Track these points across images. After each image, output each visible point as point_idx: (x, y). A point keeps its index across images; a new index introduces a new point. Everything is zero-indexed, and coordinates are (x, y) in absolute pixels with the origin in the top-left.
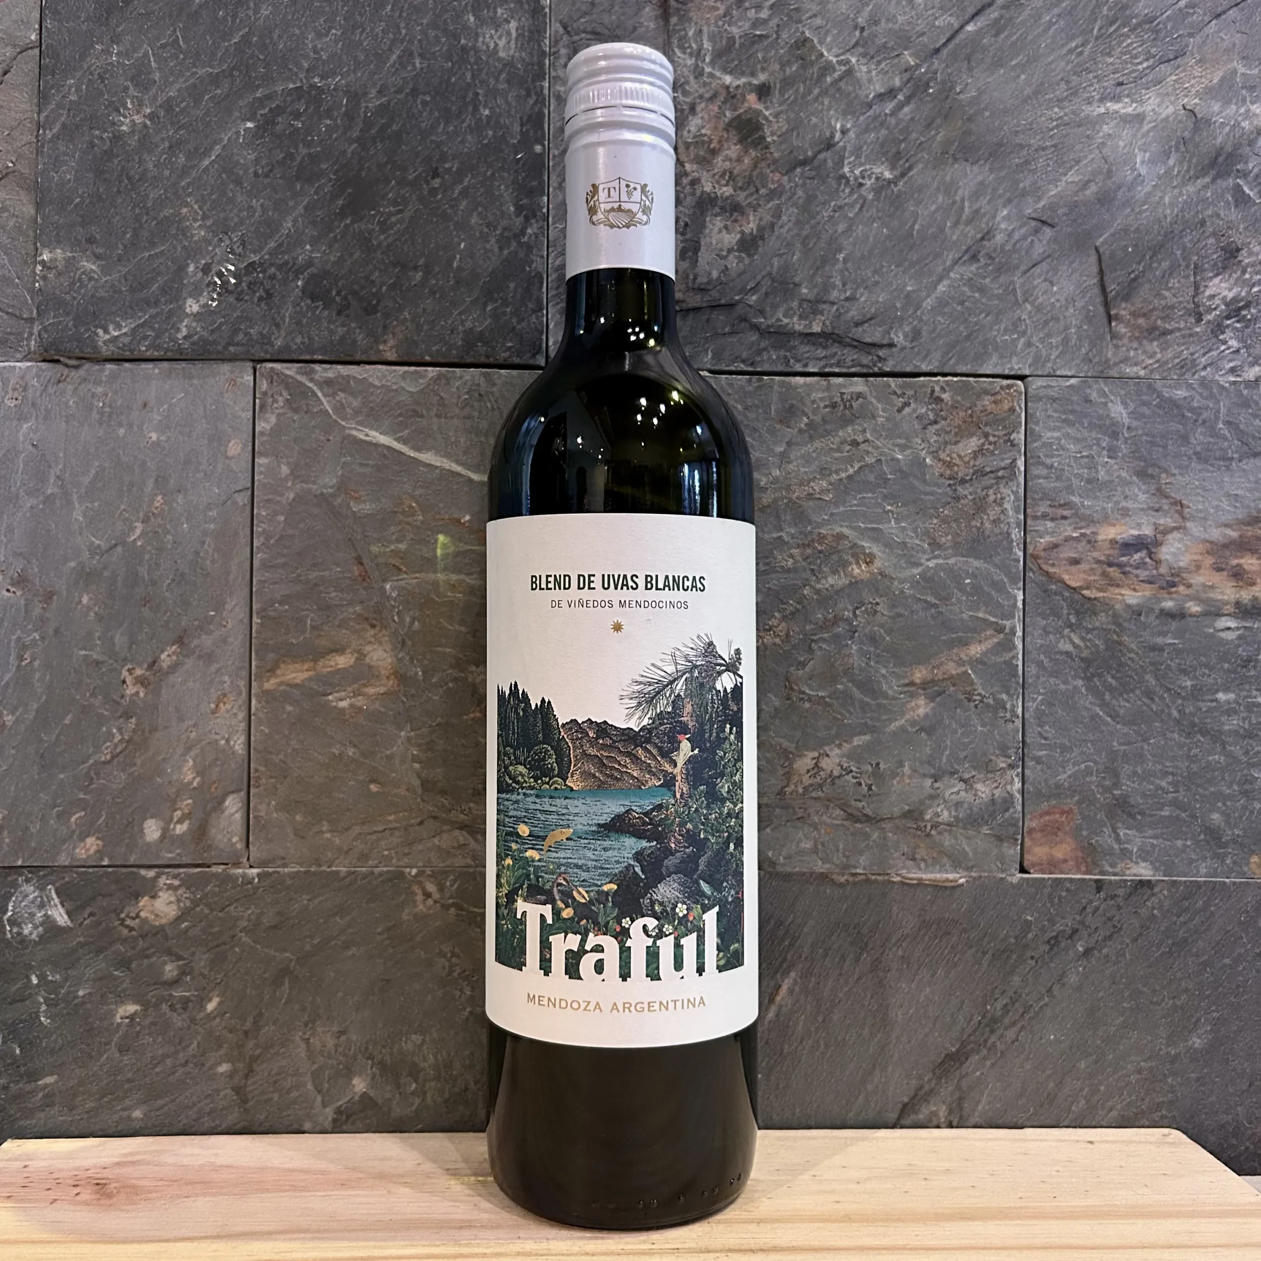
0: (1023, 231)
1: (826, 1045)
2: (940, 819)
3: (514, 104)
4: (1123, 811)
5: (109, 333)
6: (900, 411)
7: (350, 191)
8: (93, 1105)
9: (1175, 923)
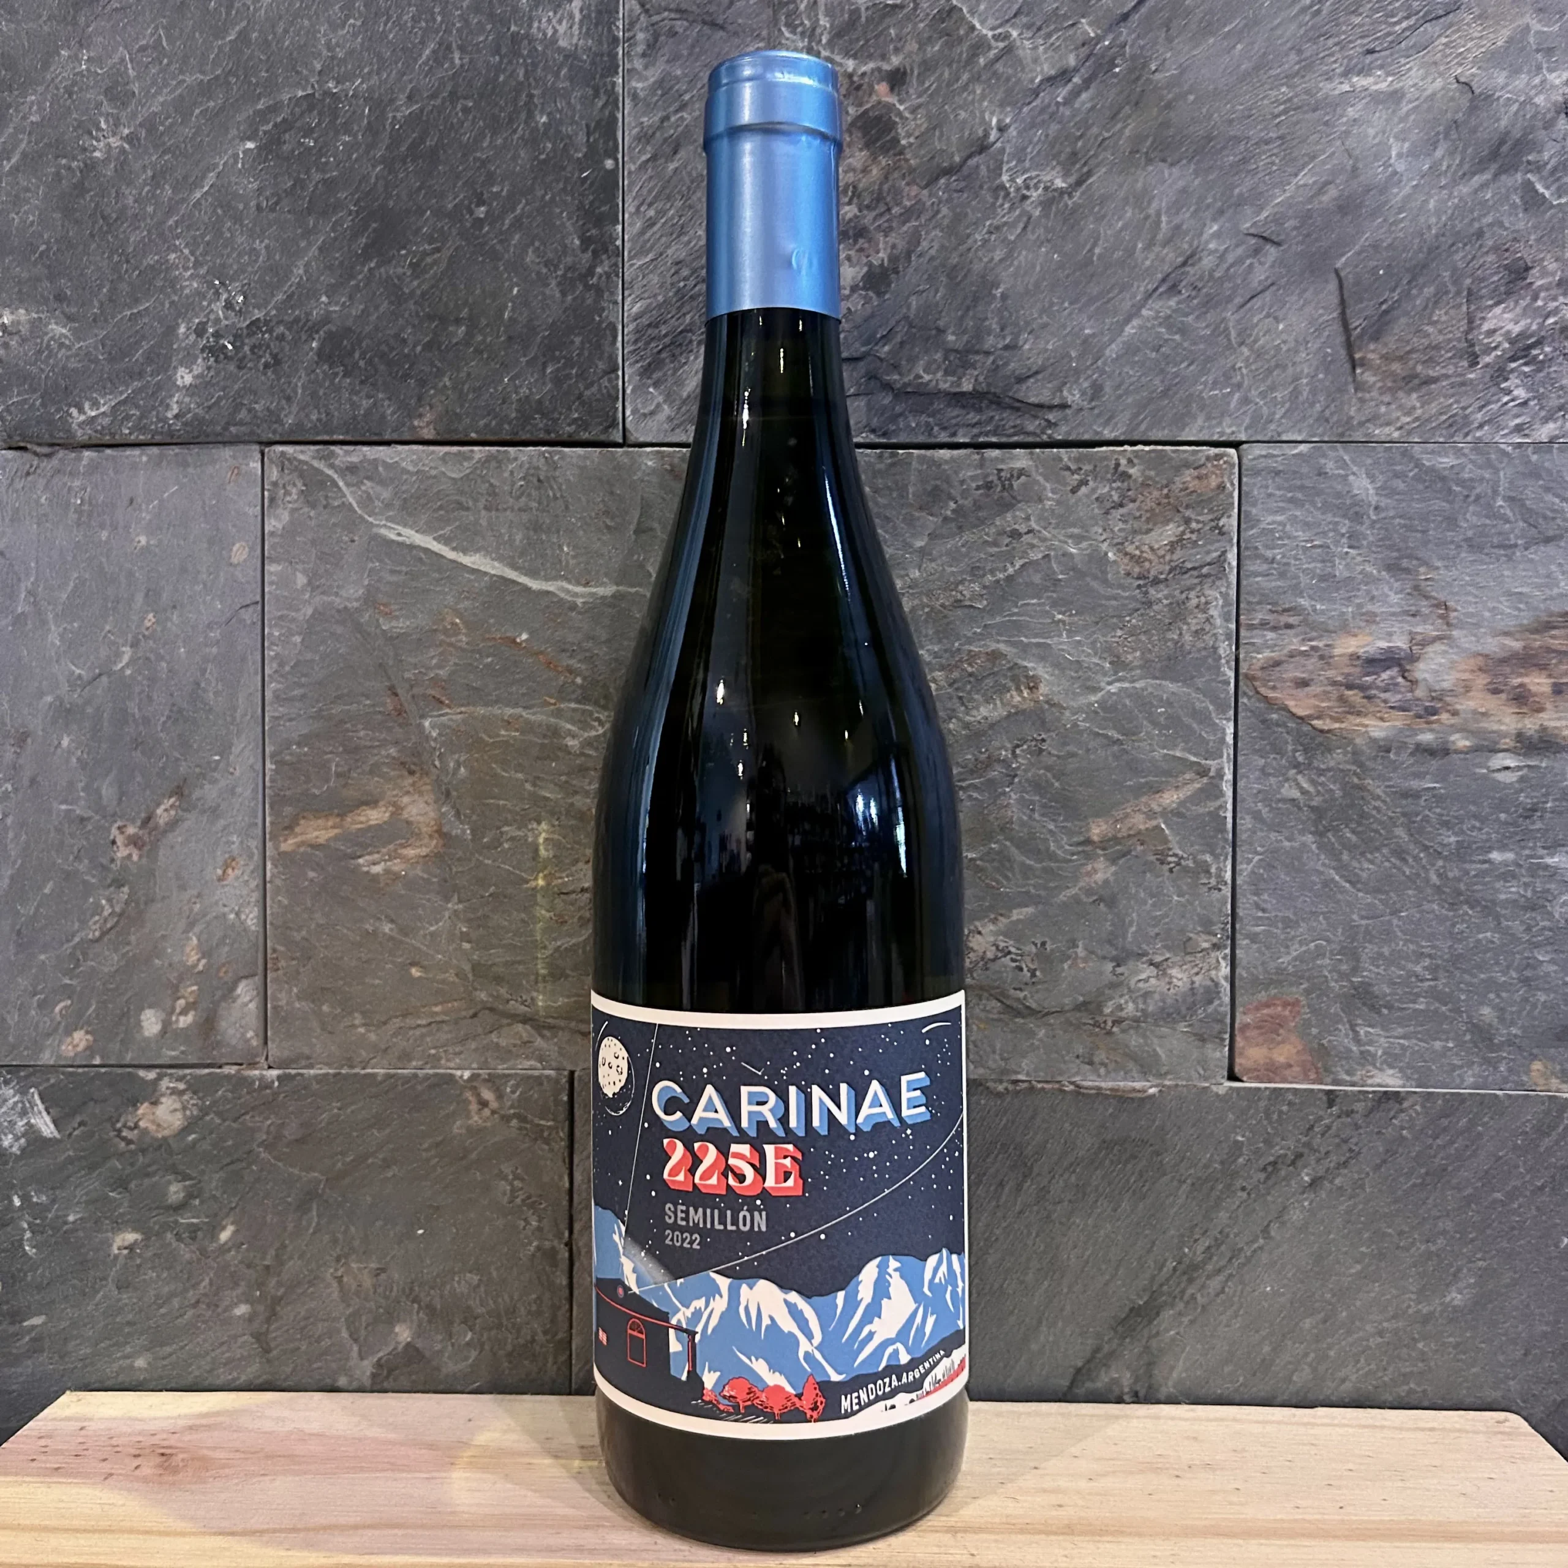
0: (1240, 251)
2: (1123, 1014)
3: (578, 107)
4: (1364, 1004)
5: (84, 413)
6: (1074, 491)
7: (374, 225)
8: (88, 1351)
9: (1430, 1147)
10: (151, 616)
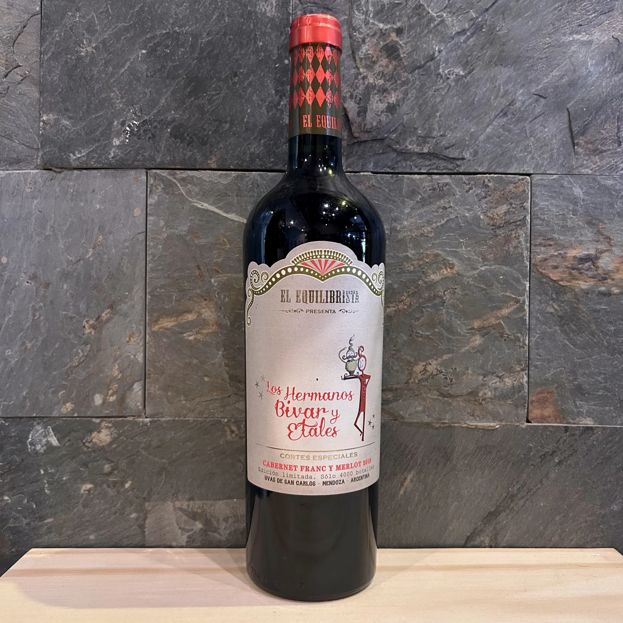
0: (531, 100)
1: (429, 507)
2: (487, 396)
3: (274, 39)
4: (579, 392)
5: (75, 156)
6: (467, 192)
7: (193, 84)
8: (71, 532)
9: (605, 448)
10: (101, 237)
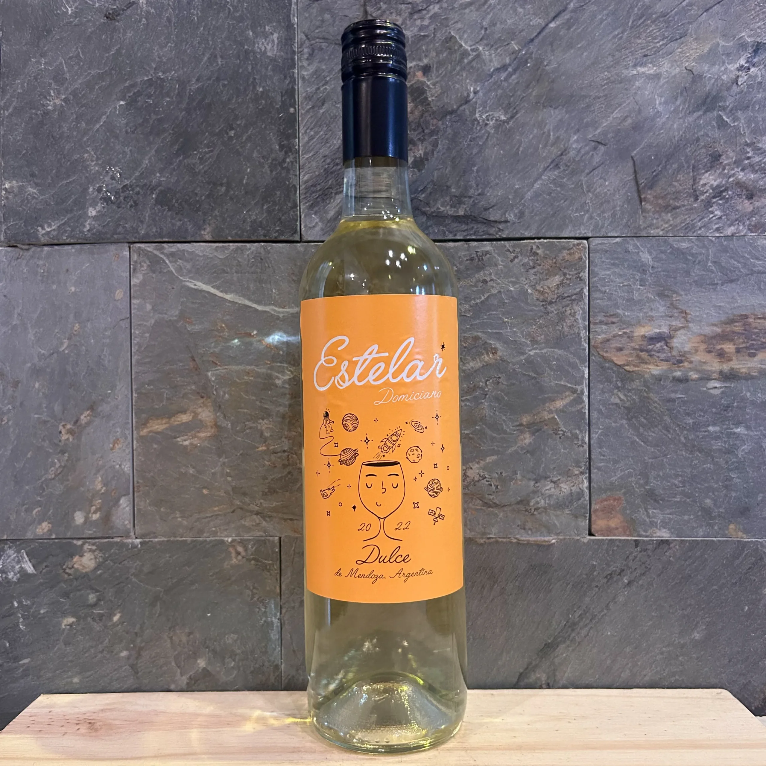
0: (587, 148)
1: (474, 639)
2: (539, 506)
3: (277, 84)
4: (651, 499)
5: (45, 229)
6: (512, 261)
7: (181, 140)
8: (50, 675)
9: (683, 565)
10: (77, 325)
